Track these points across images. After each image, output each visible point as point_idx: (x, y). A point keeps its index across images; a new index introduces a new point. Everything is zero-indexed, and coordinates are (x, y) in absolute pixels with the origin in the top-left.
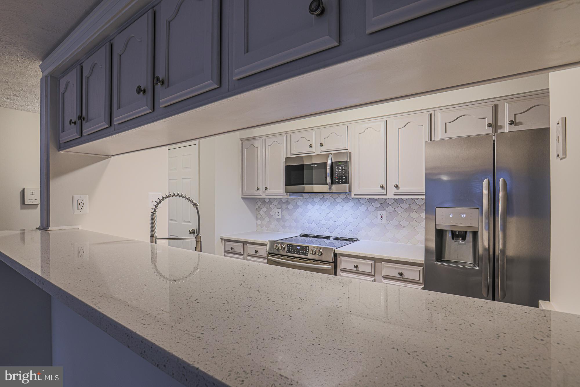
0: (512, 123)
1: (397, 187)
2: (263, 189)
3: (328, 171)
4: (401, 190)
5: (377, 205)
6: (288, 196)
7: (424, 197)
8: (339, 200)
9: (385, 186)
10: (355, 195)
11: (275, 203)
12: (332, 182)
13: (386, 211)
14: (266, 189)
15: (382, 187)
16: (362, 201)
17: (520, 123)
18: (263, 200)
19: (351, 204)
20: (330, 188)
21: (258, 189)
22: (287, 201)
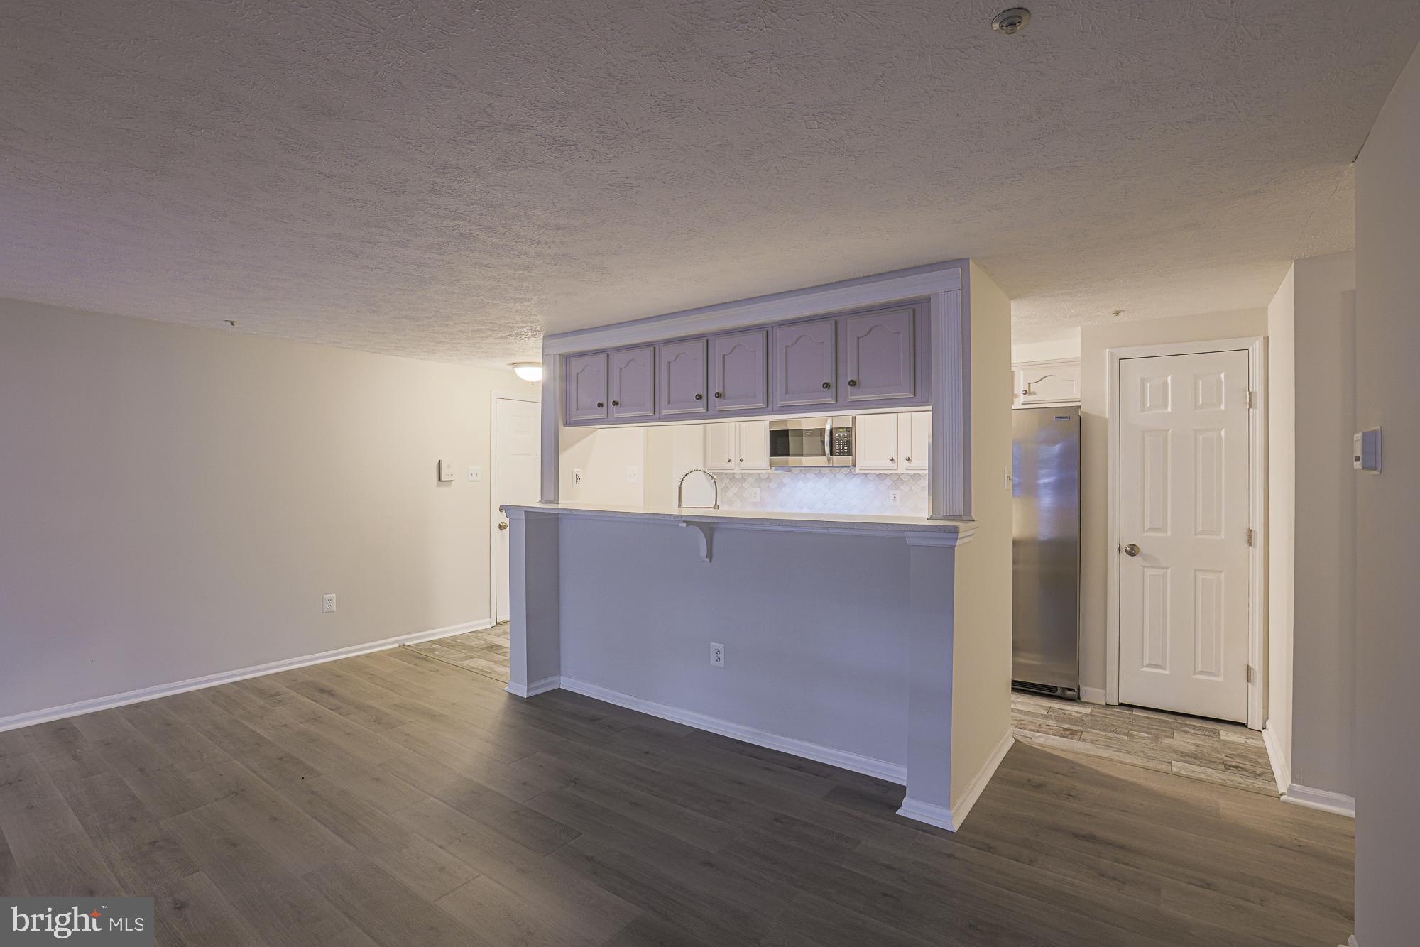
0: (1025, 393)
1: (908, 459)
2: (735, 460)
3: (827, 439)
4: (914, 464)
5: (888, 482)
6: (773, 471)
7: (927, 472)
8: (840, 476)
9: (895, 459)
10: (860, 469)
11: (751, 480)
12: (831, 454)
13: (900, 490)
14: (741, 460)
15: (892, 460)
16: (870, 477)
17: (1034, 394)
18: (732, 477)
19: (857, 480)
20: (829, 460)
21: (729, 461)
22: (768, 478)
